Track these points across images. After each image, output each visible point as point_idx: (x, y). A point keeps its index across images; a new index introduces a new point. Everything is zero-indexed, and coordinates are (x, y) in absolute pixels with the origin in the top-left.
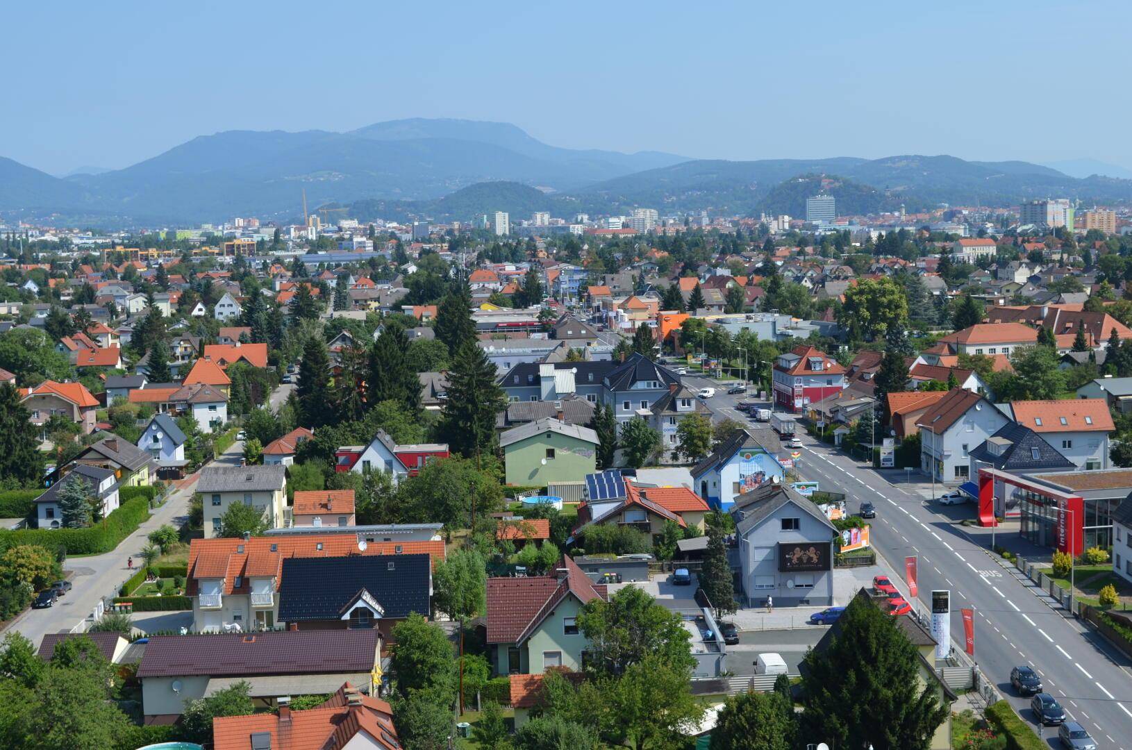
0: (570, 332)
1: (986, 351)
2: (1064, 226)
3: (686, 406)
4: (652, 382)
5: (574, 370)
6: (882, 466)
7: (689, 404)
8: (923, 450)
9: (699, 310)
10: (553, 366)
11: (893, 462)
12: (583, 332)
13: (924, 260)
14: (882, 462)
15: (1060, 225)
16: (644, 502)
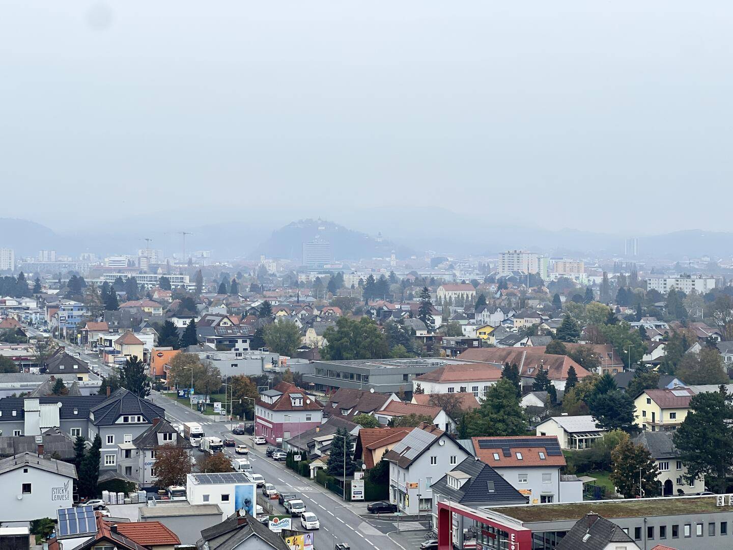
0: (62, 367)
1: (457, 388)
2: (538, 274)
3: (168, 440)
4: (136, 417)
5: (60, 405)
6: (353, 499)
7: (170, 438)
8: (391, 483)
9: (191, 347)
10: (38, 401)
11: (363, 495)
12: (76, 367)
13: (408, 304)
14: (353, 495)
15: (534, 273)
16: (115, 537)
